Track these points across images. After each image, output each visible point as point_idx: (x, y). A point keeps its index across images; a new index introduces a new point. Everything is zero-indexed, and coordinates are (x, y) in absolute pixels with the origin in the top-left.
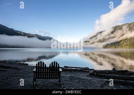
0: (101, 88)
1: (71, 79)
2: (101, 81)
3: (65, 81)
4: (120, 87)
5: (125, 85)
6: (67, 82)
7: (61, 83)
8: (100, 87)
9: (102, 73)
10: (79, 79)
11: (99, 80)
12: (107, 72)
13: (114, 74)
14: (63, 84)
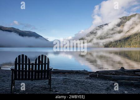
0: (107, 91)
1: (65, 82)
2: (105, 84)
3: (56, 84)
4: (131, 90)
5: (138, 87)
6: (60, 85)
7: (51, 87)
8: (105, 90)
9: (107, 74)
10: (75, 81)
11: (103, 82)
12: (114, 73)
13: (123, 75)
14: (55, 88)
